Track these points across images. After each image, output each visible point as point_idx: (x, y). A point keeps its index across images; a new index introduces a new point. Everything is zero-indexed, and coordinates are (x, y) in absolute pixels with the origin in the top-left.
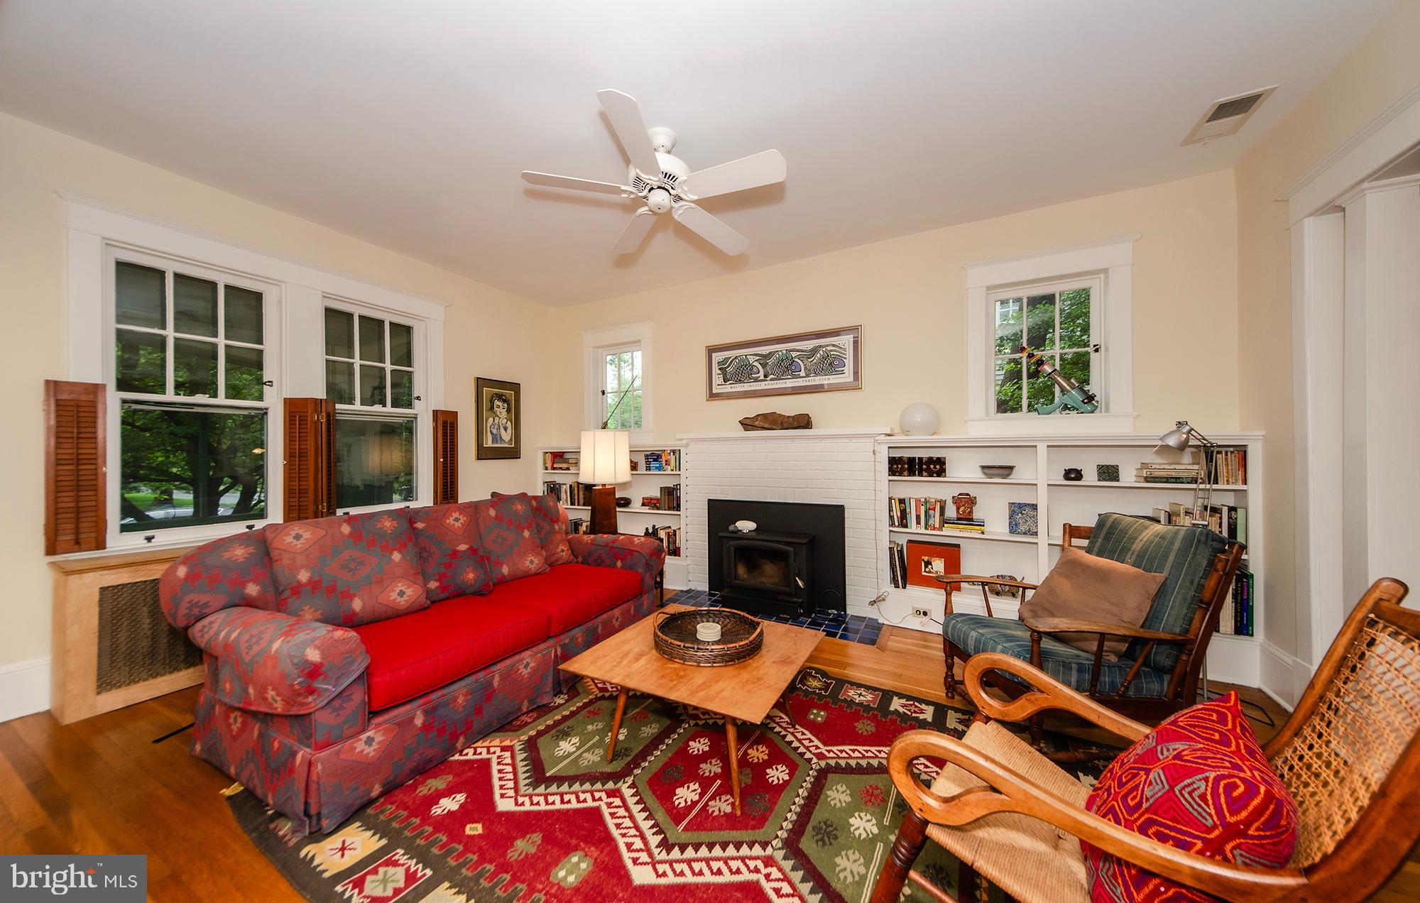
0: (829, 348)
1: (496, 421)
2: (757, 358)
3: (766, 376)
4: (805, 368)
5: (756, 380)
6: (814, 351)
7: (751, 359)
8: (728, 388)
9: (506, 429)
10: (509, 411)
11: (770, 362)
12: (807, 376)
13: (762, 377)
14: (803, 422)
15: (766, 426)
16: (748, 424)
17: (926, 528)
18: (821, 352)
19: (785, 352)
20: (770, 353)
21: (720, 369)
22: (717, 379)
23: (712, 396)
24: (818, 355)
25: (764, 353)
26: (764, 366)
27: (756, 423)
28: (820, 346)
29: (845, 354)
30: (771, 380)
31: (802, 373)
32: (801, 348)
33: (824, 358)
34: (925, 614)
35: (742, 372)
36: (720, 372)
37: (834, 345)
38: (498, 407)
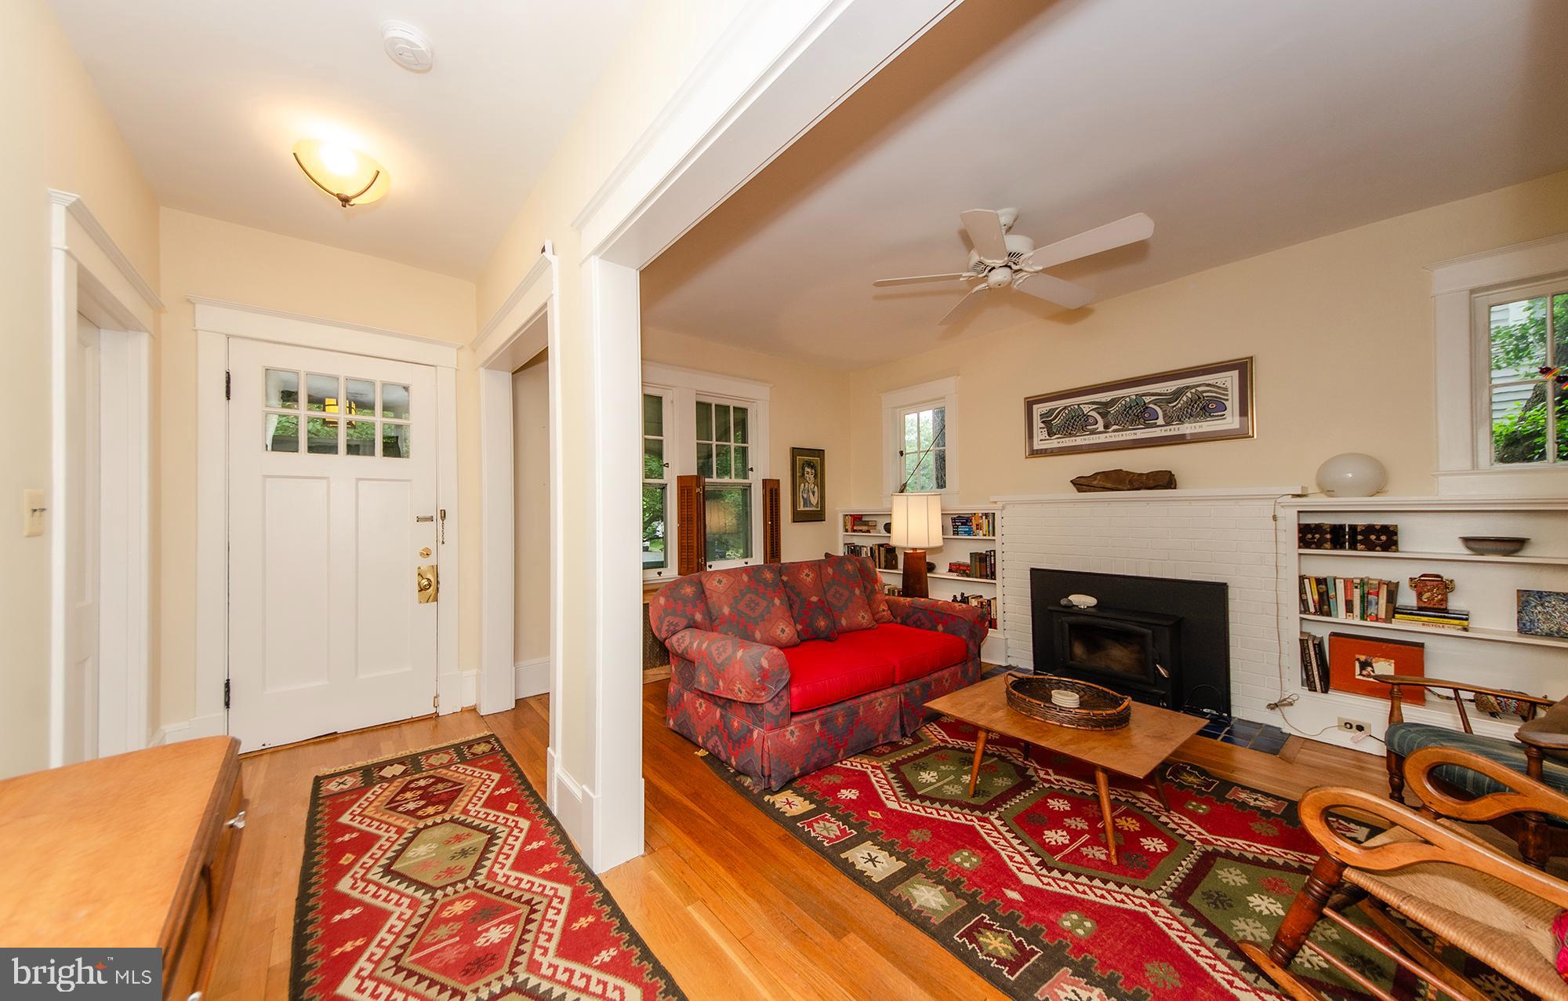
0: (1200, 389)
1: (806, 487)
2: (1095, 406)
3: (1106, 427)
4: (1165, 416)
5: (1093, 432)
6: (1178, 394)
7: (1086, 409)
8: (1055, 443)
9: (813, 493)
10: (815, 477)
11: (1112, 410)
12: (1168, 424)
13: (1101, 429)
14: (1164, 480)
15: (1109, 485)
16: (1082, 484)
17: (1363, 618)
18: (1189, 394)
19: (1134, 397)
20: (1113, 400)
21: (1043, 422)
22: (1039, 433)
23: (1034, 453)
24: (1185, 398)
25: (1103, 400)
26: (1103, 415)
27: (1095, 483)
28: (1187, 387)
29: (1227, 395)
30: (1115, 431)
31: (1160, 421)
32: (1158, 391)
33: (1192, 402)
34: (1360, 728)
35: (1076, 423)
36: (1043, 425)
37: (1209, 385)
38: (808, 473)
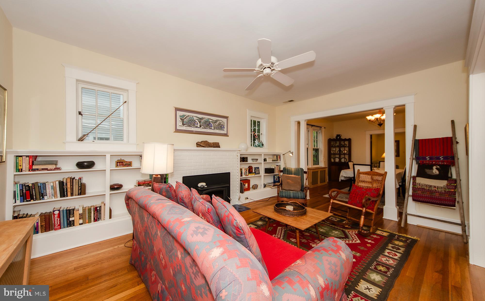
0: (221, 121)
2: (197, 118)
3: (200, 126)
4: (214, 126)
5: (197, 127)
6: (216, 121)
7: (195, 118)
8: (184, 128)
11: (202, 121)
12: (214, 129)
13: (199, 126)
14: (216, 145)
15: (204, 146)
16: (199, 145)
17: (246, 176)
18: (218, 122)
19: (207, 119)
20: (202, 118)
21: (181, 119)
22: (179, 123)
23: (177, 131)
24: (218, 123)
25: (200, 117)
26: (200, 122)
27: (201, 144)
28: (218, 120)
29: (225, 125)
30: (202, 128)
31: (213, 128)
32: (212, 119)
33: (219, 124)
34: (247, 198)
35: (191, 123)
37: (222, 121)
